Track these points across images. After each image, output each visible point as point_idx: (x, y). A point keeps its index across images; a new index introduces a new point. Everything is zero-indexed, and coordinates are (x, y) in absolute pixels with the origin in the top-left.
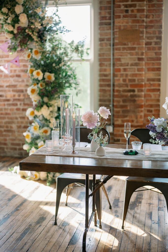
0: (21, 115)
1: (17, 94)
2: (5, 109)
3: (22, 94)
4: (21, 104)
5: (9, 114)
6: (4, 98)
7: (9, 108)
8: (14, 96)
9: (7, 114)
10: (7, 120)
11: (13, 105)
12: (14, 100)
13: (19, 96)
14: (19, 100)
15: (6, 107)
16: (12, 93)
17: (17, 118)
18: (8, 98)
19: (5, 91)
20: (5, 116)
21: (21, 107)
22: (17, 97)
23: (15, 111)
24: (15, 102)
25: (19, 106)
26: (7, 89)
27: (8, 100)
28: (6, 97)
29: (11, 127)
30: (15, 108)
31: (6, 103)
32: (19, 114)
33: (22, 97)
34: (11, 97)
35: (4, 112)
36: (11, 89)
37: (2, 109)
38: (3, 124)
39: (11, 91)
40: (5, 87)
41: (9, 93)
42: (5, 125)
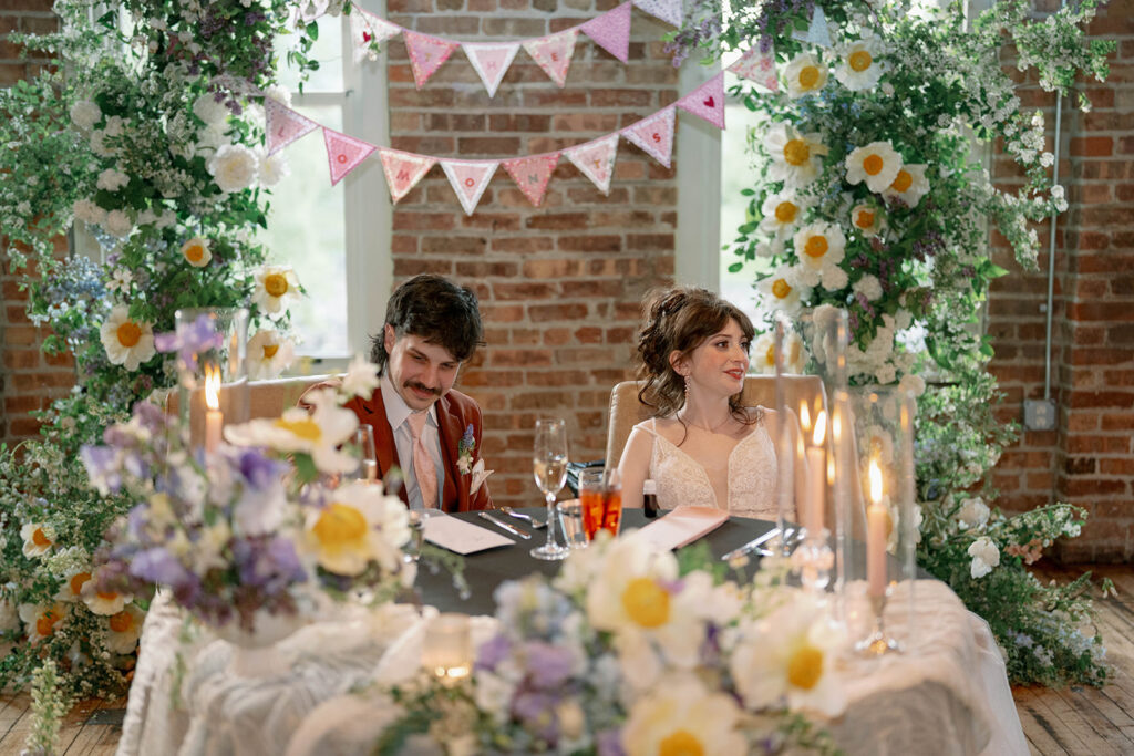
0: (602, 364)
1: (584, 260)
2: (521, 335)
3: (610, 259)
4: (602, 309)
5: (540, 358)
6: (517, 280)
7: (544, 327)
8: (571, 267)
9: (528, 358)
10: (526, 388)
11: (565, 312)
12: (569, 288)
13: (597, 267)
14: (594, 288)
15: (526, 324)
16: (561, 256)
17: (578, 378)
18: (538, 280)
19: (522, 245)
20: (517, 368)
21: (606, 325)
22: (583, 275)
23: (574, 343)
24: (575, 299)
25: (593, 320)
26: (535, 233)
27: (538, 290)
28: (527, 274)
30: (574, 325)
31: (526, 303)
32: (592, 356)
33: (610, 275)
34: (555, 274)
35: (512, 348)
36: (555, 236)
37: (504, 333)
38: (507, 410)
39: (556, 246)
40: (522, 224)
41: (543, 255)
42: (518, 413)
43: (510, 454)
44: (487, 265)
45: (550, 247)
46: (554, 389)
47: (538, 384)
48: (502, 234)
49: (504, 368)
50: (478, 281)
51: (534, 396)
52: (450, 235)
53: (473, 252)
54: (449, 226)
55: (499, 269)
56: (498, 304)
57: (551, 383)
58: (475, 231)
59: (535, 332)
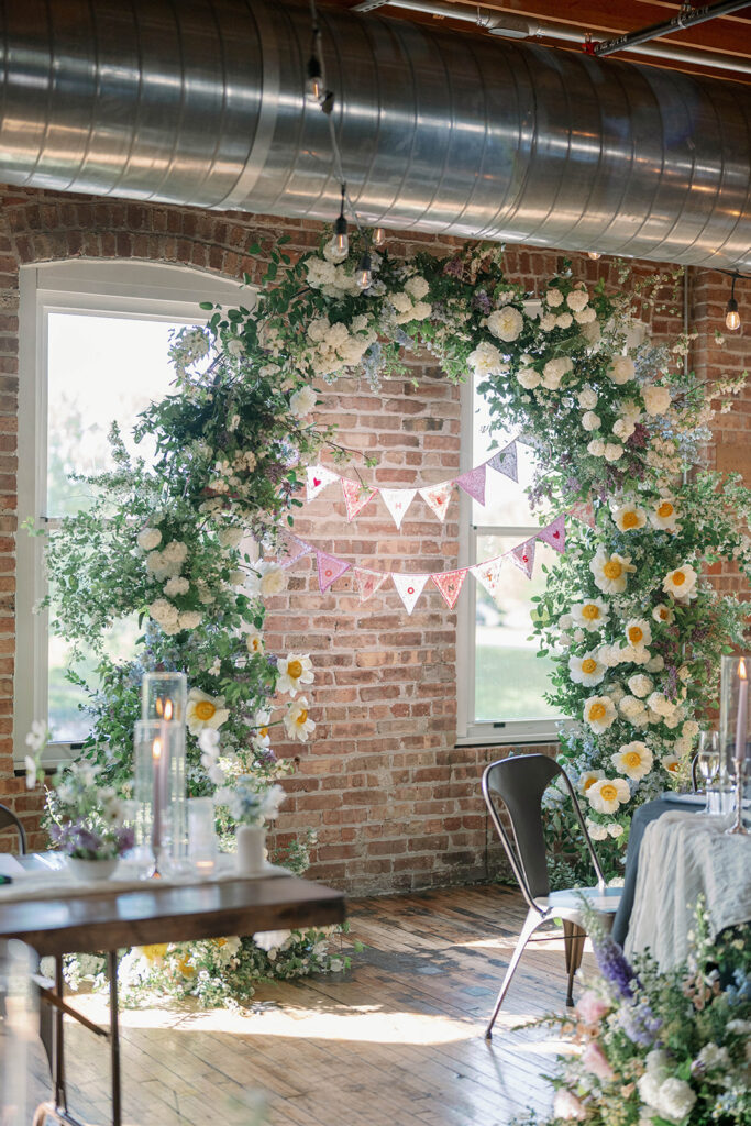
0: (410, 732)
1: (396, 651)
2: (354, 712)
3: (414, 651)
4: (409, 689)
5: (368, 729)
6: (352, 668)
7: (370, 705)
8: (389, 657)
9: (359, 729)
10: (357, 754)
11: (386, 692)
12: (388, 673)
13: (406, 657)
14: (403, 673)
15: (358, 703)
16: (382, 649)
17: (393, 745)
18: (366, 668)
19: (356, 641)
20: (351, 738)
21: (412, 702)
22: (396, 664)
23: (390, 717)
24: (391, 682)
25: (403, 698)
26: (364, 631)
27: (367, 676)
28: (358, 664)
29: (373, 781)
30: (391, 703)
31: (358, 687)
32: (402, 726)
33: (414, 663)
34: (377, 664)
35: (348, 722)
36: (377, 634)
37: (343, 710)
38: (343, 773)
39: (378, 641)
40: (355, 625)
41: (369, 648)
42: (351, 774)
43: (345, 808)
44: (332, 657)
45: (374, 643)
46: (377, 754)
47: (365, 751)
48: (342, 632)
49: (342, 739)
50: (325, 670)
51: (364, 760)
52: (306, 634)
53: (321, 647)
54: (305, 627)
55: (339, 660)
56: (339, 688)
57: (374, 750)
58: (323, 631)
59: (363, 709)
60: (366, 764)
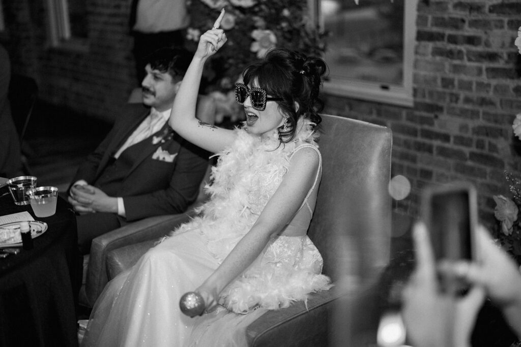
2: (480, 85)
5: (491, 103)
6: (480, 49)
7: (494, 82)
9: (483, 102)
10: (480, 122)
11: (507, 73)
12: (512, 56)
15: (484, 78)
18: (494, 49)
19: (485, 25)
20: (477, 108)
23: (512, 96)
26: (494, 17)
27: (492, 57)
28: (487, 44)
29: (493, 148)
30: (512, 83)
31: (485, 65)
34: (503, 46)
35: (474, 94)
36: (506, 19)
37: (470, 83)
38: (469, 135)
39: (506, 26)
40: (486, 10)
41: (497, 32)
42: (475, 138)
43: (470, 163)
44: (464, 37)
45: (502, 27)
46: (498, 126)
47: (489, 120)
48: (475, 16)
49: (468, 107)
50: (459, 47)
51: (485, 128)
52: (446, 16)
53: (457, 27)
54: (445, 9)
55: (471, 40)
56: (468, 64)
57: (496, 121)
58: (459, 14)
59: (489, 85)
60: (488, 132)
